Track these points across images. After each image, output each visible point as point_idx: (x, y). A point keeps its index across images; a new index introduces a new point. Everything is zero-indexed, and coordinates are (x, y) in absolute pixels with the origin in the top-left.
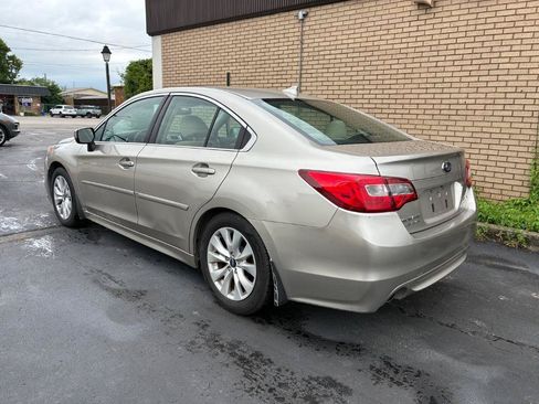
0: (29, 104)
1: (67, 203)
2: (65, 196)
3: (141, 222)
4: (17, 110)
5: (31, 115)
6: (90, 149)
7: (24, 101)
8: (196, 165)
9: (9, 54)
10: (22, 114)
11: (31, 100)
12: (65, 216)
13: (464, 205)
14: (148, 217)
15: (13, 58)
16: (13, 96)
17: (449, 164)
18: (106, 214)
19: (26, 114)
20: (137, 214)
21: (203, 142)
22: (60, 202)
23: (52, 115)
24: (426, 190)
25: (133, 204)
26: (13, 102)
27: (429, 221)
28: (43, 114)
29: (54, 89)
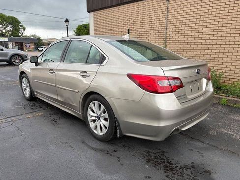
0: (29, 46)
1: (28, 90)
2: (27, 87)
3: (59, 99)
4: (24, 49)
5: (31, 51)
6: (36, 65)
7: (27, 45)
8: (82, 72)
9: (20, 24)
10: (26, 50)
11: (30, 44)
12: (27, 95)
13: (207, 89)
14: (62, 96)
15: (21, 26)
16: (22, 43)
17: (199, 70)
18: (44, 95)
19: (28, 51)
20: (57, 95)
21: (85, 61)
22: (25, 90)
23: (39, 51)
24: (188, 82)
25: (55, 90)
26: (22, 45)
27: (190, 97)
28: (35, 50)
29: (39, 39)
